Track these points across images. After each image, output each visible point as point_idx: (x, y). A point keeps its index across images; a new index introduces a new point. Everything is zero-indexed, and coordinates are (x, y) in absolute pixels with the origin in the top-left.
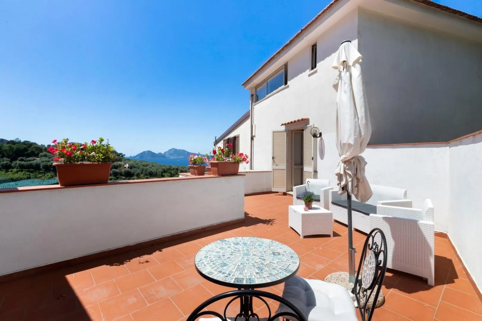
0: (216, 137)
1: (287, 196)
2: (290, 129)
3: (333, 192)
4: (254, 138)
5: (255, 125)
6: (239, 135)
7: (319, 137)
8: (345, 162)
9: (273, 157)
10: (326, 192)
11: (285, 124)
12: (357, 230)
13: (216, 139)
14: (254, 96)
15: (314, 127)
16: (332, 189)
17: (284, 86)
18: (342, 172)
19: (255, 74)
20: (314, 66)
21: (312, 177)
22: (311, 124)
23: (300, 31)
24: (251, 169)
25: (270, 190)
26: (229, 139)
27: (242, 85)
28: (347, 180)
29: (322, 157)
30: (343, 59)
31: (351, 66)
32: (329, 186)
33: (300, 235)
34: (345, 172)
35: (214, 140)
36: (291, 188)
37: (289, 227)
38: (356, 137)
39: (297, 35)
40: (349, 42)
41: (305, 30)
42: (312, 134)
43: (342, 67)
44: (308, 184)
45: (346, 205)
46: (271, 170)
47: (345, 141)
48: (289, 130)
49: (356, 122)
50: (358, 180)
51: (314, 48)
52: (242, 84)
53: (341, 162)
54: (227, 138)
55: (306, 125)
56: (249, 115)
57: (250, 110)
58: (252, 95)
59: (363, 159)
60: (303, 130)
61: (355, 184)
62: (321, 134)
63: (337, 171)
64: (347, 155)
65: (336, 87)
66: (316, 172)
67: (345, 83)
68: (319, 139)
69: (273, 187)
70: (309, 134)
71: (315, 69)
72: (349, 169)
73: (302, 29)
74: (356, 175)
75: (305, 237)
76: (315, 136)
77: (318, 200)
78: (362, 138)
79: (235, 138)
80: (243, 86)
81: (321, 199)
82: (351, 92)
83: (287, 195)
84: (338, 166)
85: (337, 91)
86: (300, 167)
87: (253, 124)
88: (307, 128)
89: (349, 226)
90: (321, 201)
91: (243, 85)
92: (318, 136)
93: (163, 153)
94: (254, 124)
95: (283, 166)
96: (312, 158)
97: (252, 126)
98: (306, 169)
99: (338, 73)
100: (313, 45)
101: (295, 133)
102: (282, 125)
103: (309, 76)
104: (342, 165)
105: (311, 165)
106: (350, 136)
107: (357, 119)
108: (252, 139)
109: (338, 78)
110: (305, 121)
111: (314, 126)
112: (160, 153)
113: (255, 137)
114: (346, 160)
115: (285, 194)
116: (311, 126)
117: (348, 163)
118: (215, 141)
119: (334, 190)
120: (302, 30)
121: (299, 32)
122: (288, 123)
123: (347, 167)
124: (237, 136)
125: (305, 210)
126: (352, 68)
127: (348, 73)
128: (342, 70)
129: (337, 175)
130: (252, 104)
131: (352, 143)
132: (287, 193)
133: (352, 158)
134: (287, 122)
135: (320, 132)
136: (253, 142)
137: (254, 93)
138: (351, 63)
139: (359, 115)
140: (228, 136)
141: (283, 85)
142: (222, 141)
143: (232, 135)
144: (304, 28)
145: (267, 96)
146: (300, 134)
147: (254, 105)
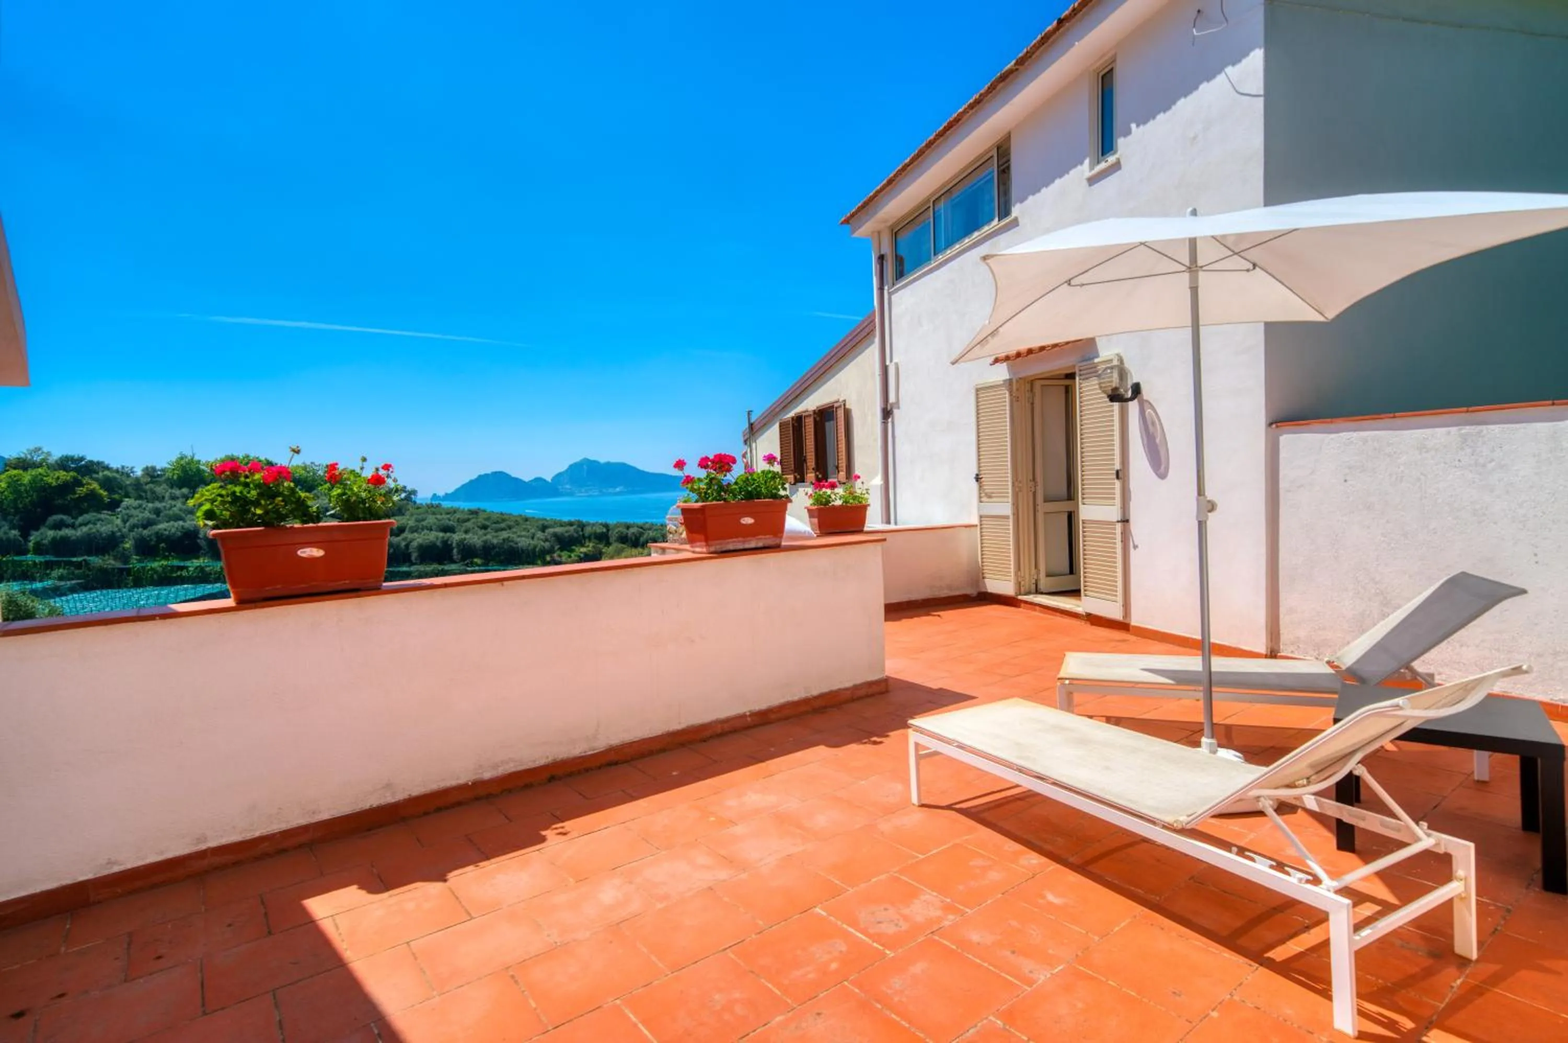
0: (749, 413)
1: (1020, 609)
2: (1023, 375)
4: (896, 411)
5: (897, 365)
7: (1132, 399)
9: (977, 475)
11: (1007, 358)
13: (753, 418)
14: (889, 262)
15: (1110, 367)
17: (996, 222)
19: (890, 182)
20: (1106, 145)
21: (1118, 540)
22: (1103, 355)
23: (1055, 22)
24: (888, 522)
26: (799, 418)
27: (842, 223)
36: (1034, 581)
39: (1042, 38)
41: (1074, 20)
42: (1104, 392)
46: (973, 522)
48: (1020, 378)
51: (1106, 85)
52: (843, 219)
54: (790, 414)
55: (1086, 361)
56: (873, 330)
57: (874, 312)
58: (882, 258)
60: (1071, 376)
62: (1136, 388)
66: (1125, 521)
68: (1133, 406)
69: (984, 578)
71: (1111, 159)
73: (1062, 16)
76: (1116, 396)
80: (847, 227)
83: (1022, 605)
86: (1066, 506)
87: (888, 363)
88: (1086, 369)
91: (847, 221)
92: (1129, 394)
93: (549, 479)
94: (895, 360)
95: (1003, 504)
96: (1117, 472)
97: (884, 369)
98: (1088, 512)
100: (1103, 70)
101: (1043, 386)
102: (997, 361)
103: (1090, 185)
105: (1114, 499)
108: (887, 413)
110: (1087, 347)
111: (1112, 361)
112: (538, 480)
113: (897, 407)
115: (1011, 601)
116: (1105, 361)
118: (747, 425)
120: (1061, 22)
121: (1049, 28)
122: (1018, 355)
130: (881, 289)
132: (1020, 597)
134: (1012, 351)
135: (1135, 381)
136: (890, 425)
137: (886, 249)
141: (994, 219)
142: (775, 429)
144: (1067, 12)
146: (1063, 389)
147: (891, 290)
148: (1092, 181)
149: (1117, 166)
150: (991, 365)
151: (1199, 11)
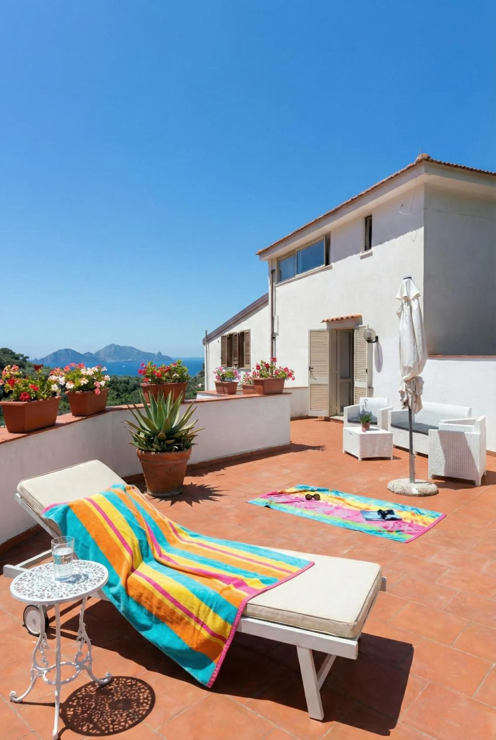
0: (206, 331)
1: (331, 422)
3: (392, 413)
4: (277, 337)
5: (278, 316)
6: (250, 329)
7: (374, 342)
8: (406, 381)
9: (310, 367)
10: (384, 413)
11: (328, 321)
12: (419, 454)
13: (208, 334)
14: (276, 273)
15: (368, 329)
16: (392, 409)
17: (324, 265)
18: (404, 390)
20: (368, 246)
21: (366, 396)
22: (364, 324)
25: (306, 414)
26: (231, 335)
27: (257, 255)
28: (408, 397)
29: (379, 370)
30: (405, 294)
31: (411, 300)
32: (388, 406)
33: (357, 458)
34: (406, 390)
35: (204, 336)
36: (336, 411)
37: (344, 452)
38: (415, 361)
40: (410, 279)
41: (357, 199)
42: (365, 338)
43: (404, 301)
44: (366, 403)
45: (408, 427)
46: (307, 386)
47: (406, 365)
48: (333, 329)
49: (414, 349)
50: (416, 396)
51: (368, 221)
52: (257, 253)
53: (403, 382)
54: (227, 333)
55: (358, 325)
56: (268, 300)
57: (268, 294)
58: (273, 271)
59: (420, 378)
60: (353, 330)
61: (414, 401)
62: (377, 338)
63: (400, 389)
64: (408, 376)
65: (399, 315)
66: (370, 388)
67: (406, 315)
68: (374, 345)
69: (310, 410)
70: (362, 337)
71: (369, 252)
72: (409, 388)
74: (415, 392)
75: (364, 459)
76: (369, 341)
77: (376, 423)
78: (420, 362)
79: (243, 335)
80: (259, 257)
81: (378, 422)
82: (411, 323)
83: (331, 420)
84: (401, 385)
85: (400, 320)
86: (349, 380)
87: (274, 315)
88: (358, 329)
89: (409, 450)
90: (378, 424)
91: (260, 254)
92: (374, 340)
95: (324, 379)
96: (367, 369)
97: (273, 319)
98: (357, 384)
99: (401, 304)
100: (366, 216)
101: (341, 333)
102: (323, 321)
103: (360, 259)
104: (404, 384)
105: (365, 379)
106: (410, 360)
107: (415, 347)
108: (273, 338)
109: (401, 308)
110: (357, 320)
111: (368, 327)
113: (278, 335)
114: (407, 380)
115: (327, 419)
116: (365, 327)
117: (408, 382)
119: (394, 410)
122: (332, 320)
123: (408, 386)
124: (245, 332)
125: (364, 431)
126: (412, 302)
127: (409, 307)
128: (404, 302)
129: (399, 392)
130: (272, 284)
131: (412, 367)
132: (333, 417)
133: (412, 379)
134: (330, 319)
135: (377, 335)
136: (274, 342)
137: (275, 267)
138: (411, 298)
139: (417, 343)
140: (229, 330)
141: (322, 264)
142: (219, 339)
143: (237, 330)
145: (297, 276)
146: (350, 334)
147: (276, 285)
148: (362, 257)
149: (371, 254)
150: (321, 322)
151: (402, 205)
